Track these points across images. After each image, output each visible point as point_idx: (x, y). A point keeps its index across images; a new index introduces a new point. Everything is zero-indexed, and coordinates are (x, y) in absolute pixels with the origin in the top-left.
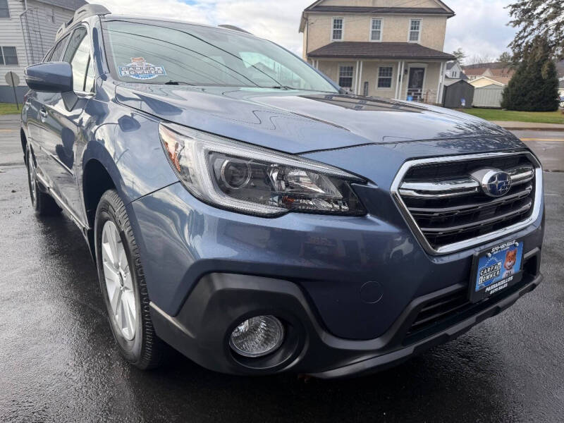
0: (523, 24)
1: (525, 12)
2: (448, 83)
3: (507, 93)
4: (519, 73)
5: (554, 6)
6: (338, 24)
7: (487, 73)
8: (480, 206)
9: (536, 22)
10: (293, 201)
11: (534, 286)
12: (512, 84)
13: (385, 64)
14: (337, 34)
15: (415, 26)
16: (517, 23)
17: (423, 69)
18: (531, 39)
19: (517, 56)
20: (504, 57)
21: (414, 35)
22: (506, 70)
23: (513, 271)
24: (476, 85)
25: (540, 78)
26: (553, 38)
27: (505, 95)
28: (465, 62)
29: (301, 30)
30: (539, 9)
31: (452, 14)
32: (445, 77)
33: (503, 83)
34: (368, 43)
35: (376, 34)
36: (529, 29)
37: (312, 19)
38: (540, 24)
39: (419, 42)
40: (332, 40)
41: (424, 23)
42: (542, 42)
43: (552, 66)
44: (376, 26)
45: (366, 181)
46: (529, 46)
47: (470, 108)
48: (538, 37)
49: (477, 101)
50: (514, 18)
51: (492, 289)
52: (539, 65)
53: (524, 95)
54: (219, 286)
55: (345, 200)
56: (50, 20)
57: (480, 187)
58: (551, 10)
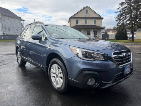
0: (119, 21)
1: (119, 18)
2: (103, 34)
3: (116, 36)
4: (118, 31)
5: (125, 17)
6: (77, 21)
7: (111, 31)
8: (124, 59)
9: (121, 21)
10: (95, 58)
11: (132, 74)
12: (117, 34)
13: (88, 30)
14: (77, 23)
15: (95, 21)
16: (117, 21)
17: (97, 31)
18: (120, 24)
19: (117, 28)
20: (114, 28)
21: (95, 23)
22: (115, 31)
23: (129, 70)
24: (109, 34)
25: (123, 33)
26: (125, 24)
27: (115, 36)
28: (106, 29)
29: (69, 22)
30: (122, 18)
31: (103, 19)
32: (102, 32)
33: (115, 33)
34: (84, 25)
35: (86, 23)
36: (120, 22)
37: (71, 20)
38: (122, 21)
39: (96, 25)
40: (76, 25)
41: (97, 21)
42: (123, 25)
43: (125, 30)
44: (86, 21)
45: (108, 55)
46: (120, 26)
47: (108, 40)
48: (122, 24)
49: (110, 38)
50: (116, 20)
51: (127, 73)
52: (123, 30)
53: (120, 36)
54: (85, 73)
55: (104, 58)
56: (7, 19)
57: (124, 56)
58: (124, 18)
